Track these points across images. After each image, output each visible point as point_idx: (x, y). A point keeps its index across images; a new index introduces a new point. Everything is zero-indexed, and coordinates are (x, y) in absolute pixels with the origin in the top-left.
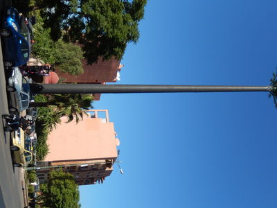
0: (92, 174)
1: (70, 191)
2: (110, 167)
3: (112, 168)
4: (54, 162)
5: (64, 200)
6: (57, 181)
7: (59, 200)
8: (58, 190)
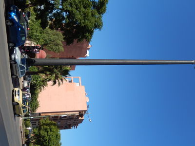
0: (69, 122)
1: (54, 134)
2: (82, 117)
4: (43, 113)
5: (50, 140)
6: (45, 127)
7: (46, 140)
8: (46, 133)
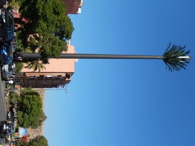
1: (36, 103)
2: (69, 78)
3: (70, 79)
5: (32, 108)
6: (28, 96)
7: (28, 108)
8: (28, 102)
